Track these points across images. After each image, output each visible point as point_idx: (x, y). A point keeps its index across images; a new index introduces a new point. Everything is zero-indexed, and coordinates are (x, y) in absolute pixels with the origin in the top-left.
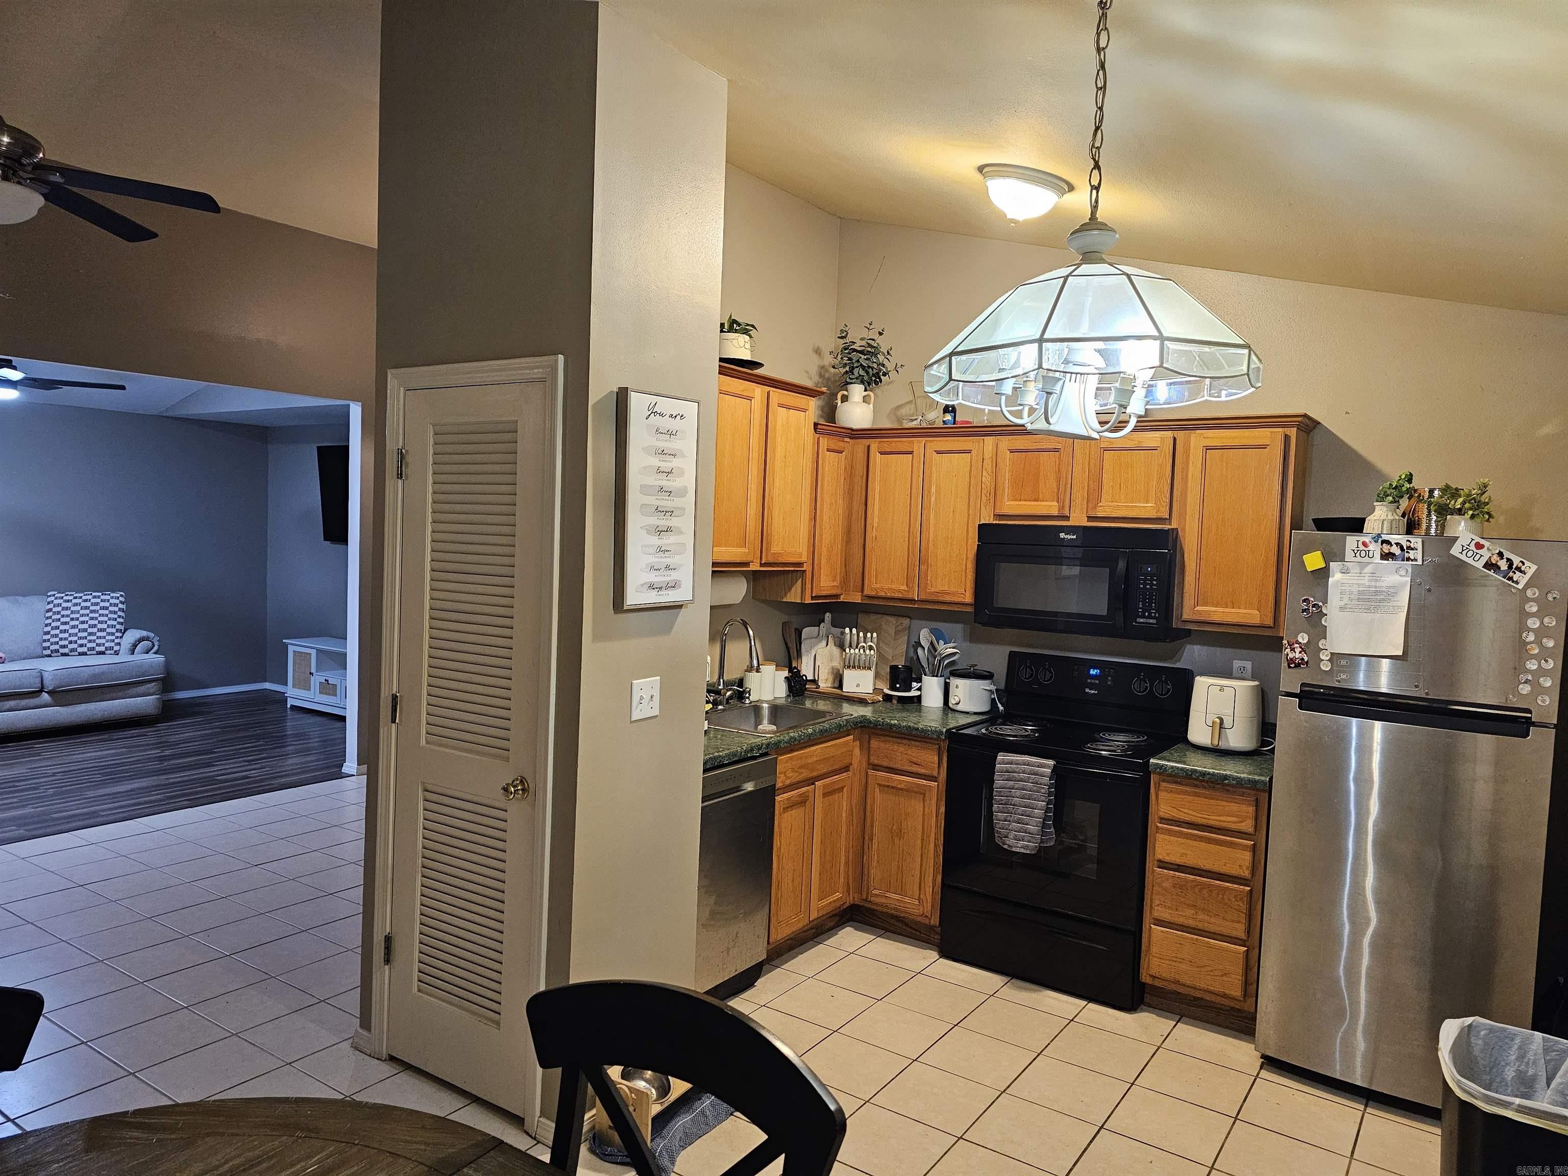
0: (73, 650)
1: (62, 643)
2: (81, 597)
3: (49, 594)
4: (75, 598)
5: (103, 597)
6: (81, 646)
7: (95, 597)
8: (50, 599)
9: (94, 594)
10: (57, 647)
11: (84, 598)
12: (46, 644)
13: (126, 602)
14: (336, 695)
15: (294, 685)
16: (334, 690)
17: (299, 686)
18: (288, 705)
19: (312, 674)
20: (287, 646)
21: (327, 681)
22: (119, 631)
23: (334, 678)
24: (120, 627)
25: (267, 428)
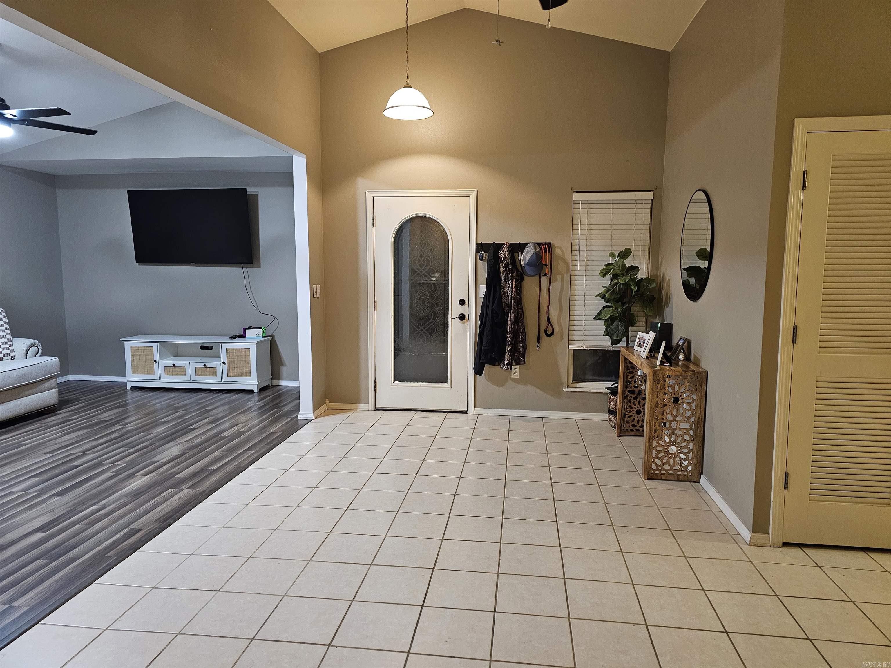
13: (7, 316)
14: (185, 375)
15: (134, 372)
16: (182, 371)
17: (140, 373)
18: (129, 387)
19: (155, 361)
20: (123, 343)
21: (174, 365)
22: (9, 340)
23: (179, 362)
24: (9, 337)
25: (54, 176)
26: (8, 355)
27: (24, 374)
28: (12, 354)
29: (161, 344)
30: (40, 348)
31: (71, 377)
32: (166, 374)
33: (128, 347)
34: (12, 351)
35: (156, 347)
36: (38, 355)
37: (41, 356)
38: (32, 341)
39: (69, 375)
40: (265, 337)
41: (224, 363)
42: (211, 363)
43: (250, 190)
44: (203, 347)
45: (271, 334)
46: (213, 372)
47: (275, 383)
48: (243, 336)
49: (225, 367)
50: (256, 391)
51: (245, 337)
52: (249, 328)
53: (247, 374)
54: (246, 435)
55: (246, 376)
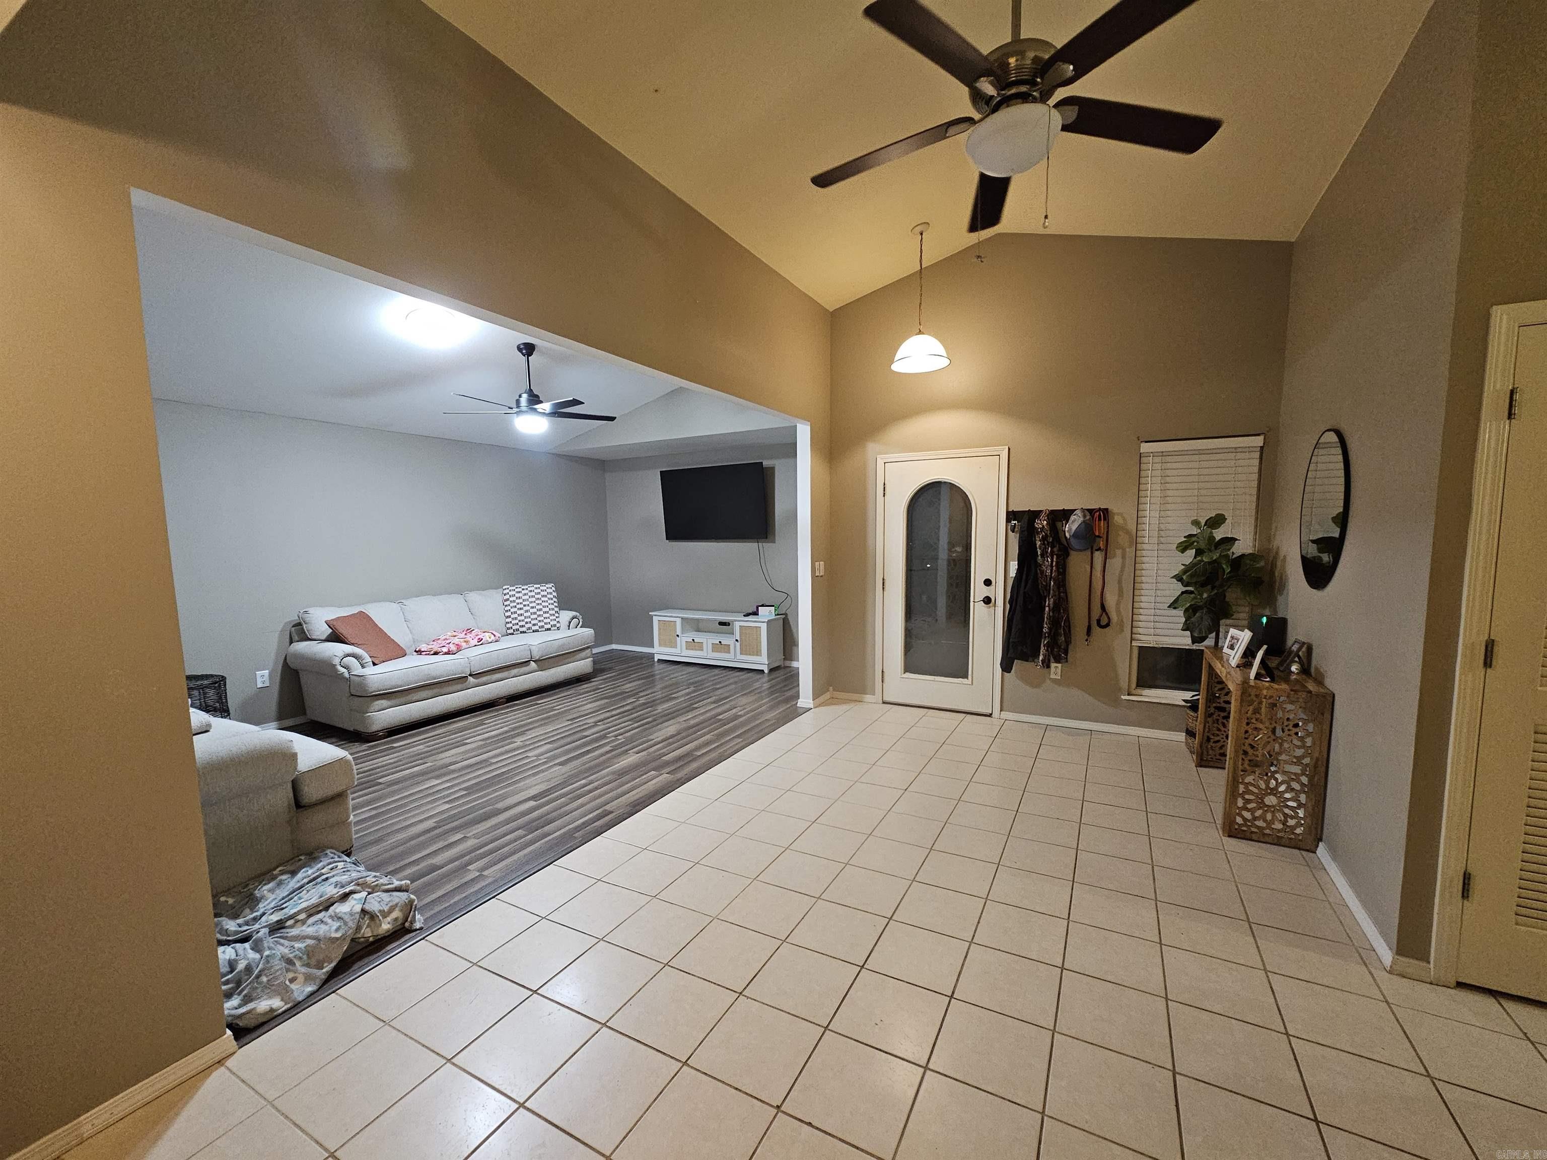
0: (529, 629)
1: (520, 624)
2: (527, 589)
3: (504, 588)
4: (523, 589)
5: (542, 588)
6: (534, 625)
7: (536, 588)
8: (505, 592)
9: (535, 586)
10: (517, 627)
11: (529, 589)
12: (509, 625)
13: (556, 591)
14: (702, 650)
15: (660, 645)
16: (700, 646)
17: (665, 646)
18: (656, 660)
19: (678, 636)
20: (652, 617)
21: (693, 640)
22: (556, 612)
23: (700, 638)
24: (556, 609)
25: (604, 461)
26: (555, 625)
27: (564, 645)
28: (558, 625)
29: (683, 619)
30: (581, 620)
31: (614, 646)
32: (687, 649)
33: (655, 619)
34: (558, 622)
35: (679, 621)
36: (579, 626)
37: (581, 627)
38: (574, 613)
39: (612, 644)
40: (778, 615)
41: (737, 640)
42: (727, 640)
43: (766, 463)
44: (721, 624)
45: (784, 612)
46: (727, 648)
47: (787, 663)
48: (756, 613)
49: (738, 644)
50: (766, 671)
51: (758, 615)
52: (763, 606)
53: (758, 653)
54: (741, 719)
55: (757, 655)
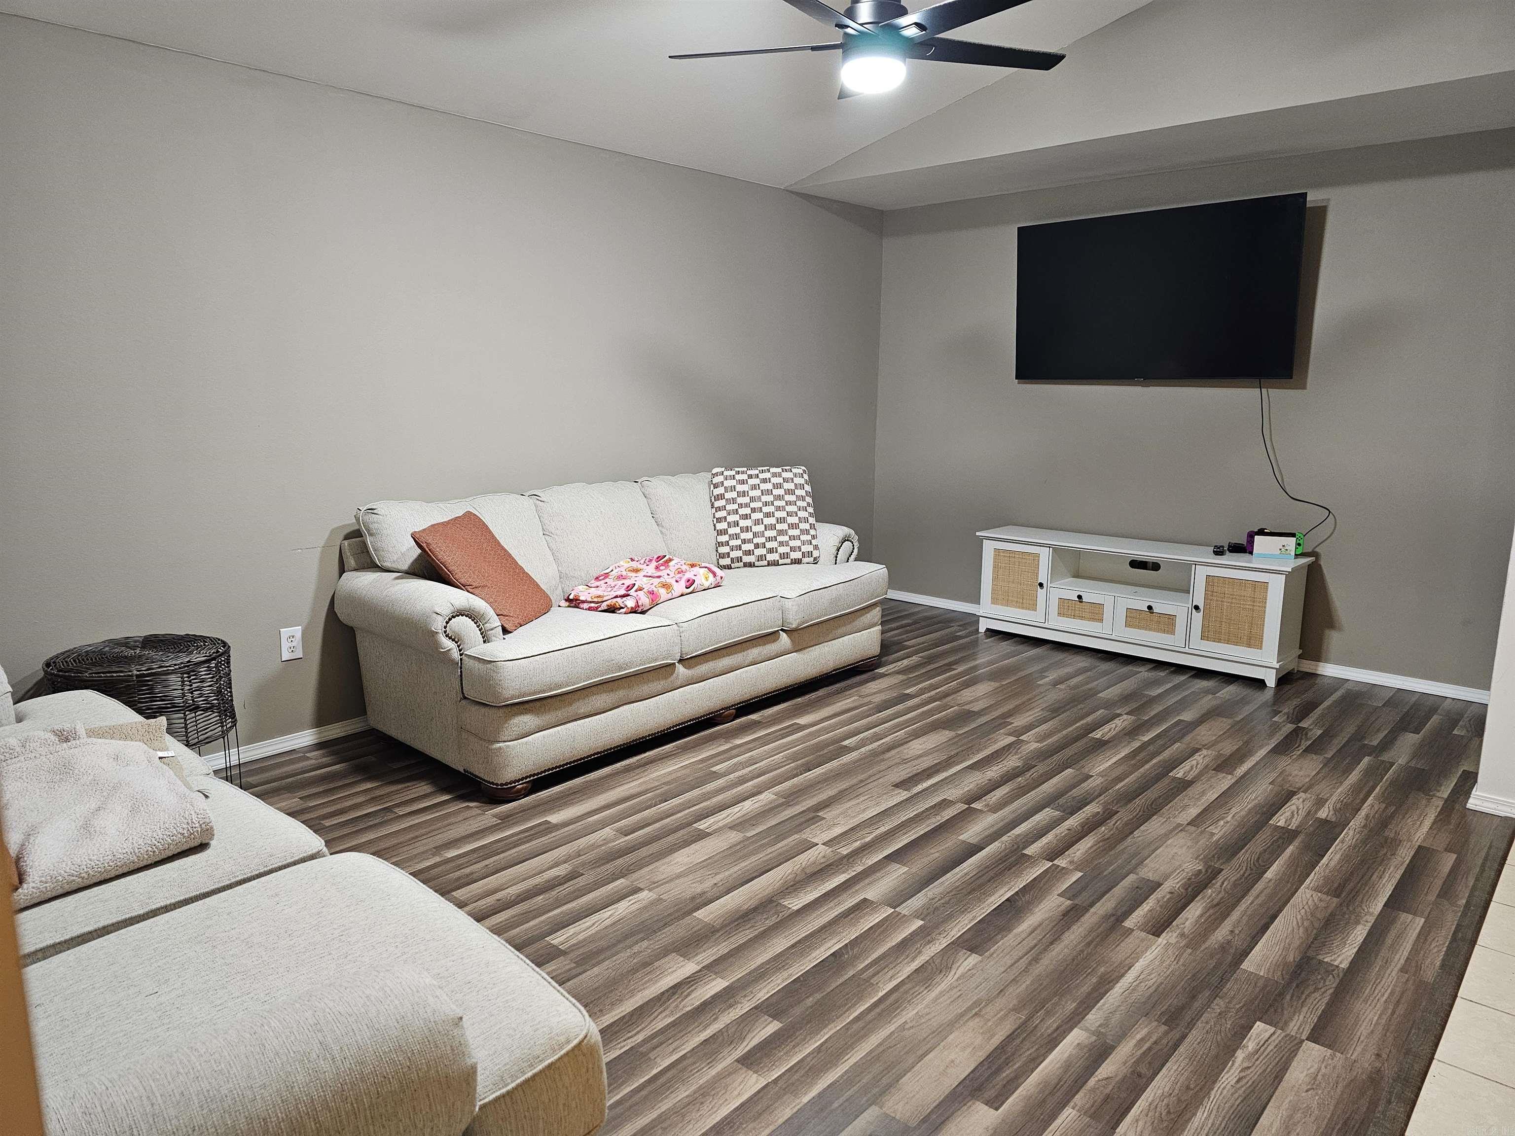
0: (761, 558)
1: (746, 547)
2: (757, 476)
3: (715, 471)
4: (750, 477)
5: (785, 475)
6: (771, 551)
7: (775, 475)
8: (717, 480)
9: (773, 470)
10: (739, 554)
11: (761, 476)
12: (724, 550)
13: (810, 482)
14: (1101, 620)
15: (995, 601)
16: (1096, 613)
17: (1007, 603)
18: (982, 629)
19: (1041, 585)
20: (980, 541)
21: (1080, 597)
22: (812, 526)
23: (1093, 593)
24: (812, 520)
25: (882, 212)
26: (810, 554)
27: (839, 598)
28: (816, 554)
29: (1057, 551)
30: (856, 545)
32: (1059, 614)
33: (989, 548)
34: (817, 547)
35: (1045, 555)
36: (853, 557)
37: (853, 560)
38: (844, 530)
40: (1303, 555)
41: (1197, 608)
42: (1164, 605)
43: (1314, 197)
44: (1137, 564)
45: (1310, 550)
46: (1167, 623)
47: (1307, 666)
48: (1244, 548)
49: (1198, 617)
50: (1271, 682)
51: (1251, 553)
52: (1261, 532)
53: (1254, 640)
55: (1249, 645)
